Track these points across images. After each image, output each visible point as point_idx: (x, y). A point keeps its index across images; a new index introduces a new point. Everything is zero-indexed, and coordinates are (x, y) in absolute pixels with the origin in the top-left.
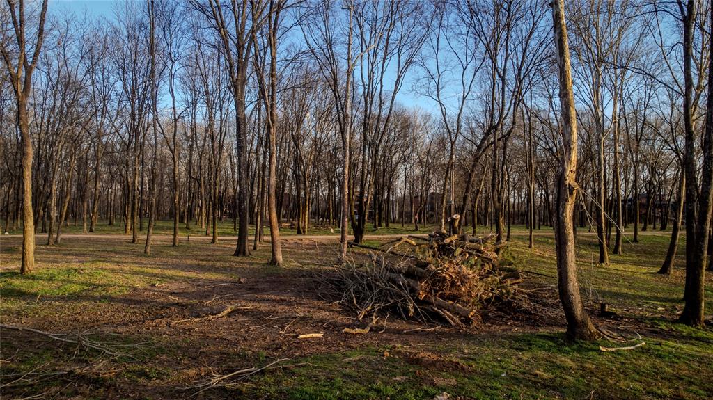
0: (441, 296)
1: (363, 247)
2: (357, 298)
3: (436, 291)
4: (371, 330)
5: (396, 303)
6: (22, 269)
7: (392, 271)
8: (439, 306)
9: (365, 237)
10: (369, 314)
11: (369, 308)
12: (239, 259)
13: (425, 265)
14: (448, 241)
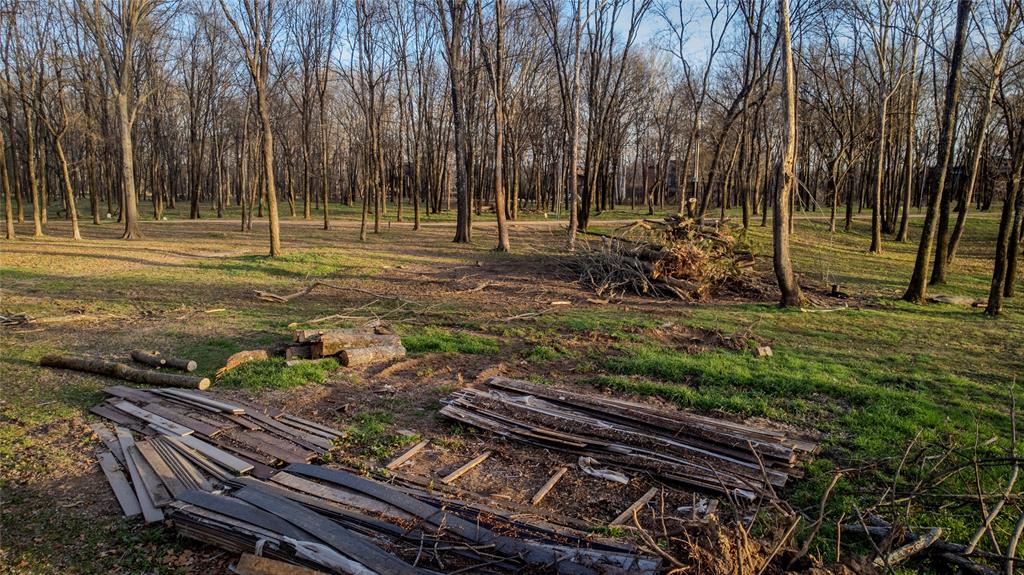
0: (673, 275)
1: (588, 233)
2: (595, 279)
3: (669, 271)
4: (610, 302)
5: (631, 282)
6: (272, 252)
7: (626, 255)
8: (671, 284)
9: (591, 222)
10: (607, 291)
11: (607, 286)
12: (461, 245)
13: (659, 248)
14: (683, 224)
